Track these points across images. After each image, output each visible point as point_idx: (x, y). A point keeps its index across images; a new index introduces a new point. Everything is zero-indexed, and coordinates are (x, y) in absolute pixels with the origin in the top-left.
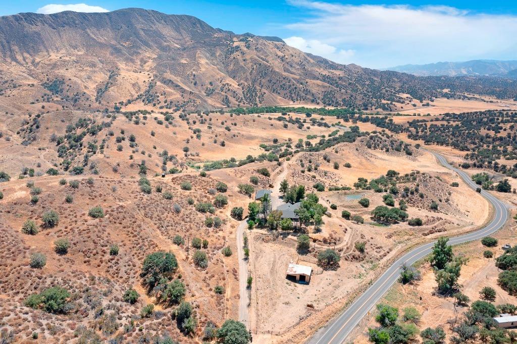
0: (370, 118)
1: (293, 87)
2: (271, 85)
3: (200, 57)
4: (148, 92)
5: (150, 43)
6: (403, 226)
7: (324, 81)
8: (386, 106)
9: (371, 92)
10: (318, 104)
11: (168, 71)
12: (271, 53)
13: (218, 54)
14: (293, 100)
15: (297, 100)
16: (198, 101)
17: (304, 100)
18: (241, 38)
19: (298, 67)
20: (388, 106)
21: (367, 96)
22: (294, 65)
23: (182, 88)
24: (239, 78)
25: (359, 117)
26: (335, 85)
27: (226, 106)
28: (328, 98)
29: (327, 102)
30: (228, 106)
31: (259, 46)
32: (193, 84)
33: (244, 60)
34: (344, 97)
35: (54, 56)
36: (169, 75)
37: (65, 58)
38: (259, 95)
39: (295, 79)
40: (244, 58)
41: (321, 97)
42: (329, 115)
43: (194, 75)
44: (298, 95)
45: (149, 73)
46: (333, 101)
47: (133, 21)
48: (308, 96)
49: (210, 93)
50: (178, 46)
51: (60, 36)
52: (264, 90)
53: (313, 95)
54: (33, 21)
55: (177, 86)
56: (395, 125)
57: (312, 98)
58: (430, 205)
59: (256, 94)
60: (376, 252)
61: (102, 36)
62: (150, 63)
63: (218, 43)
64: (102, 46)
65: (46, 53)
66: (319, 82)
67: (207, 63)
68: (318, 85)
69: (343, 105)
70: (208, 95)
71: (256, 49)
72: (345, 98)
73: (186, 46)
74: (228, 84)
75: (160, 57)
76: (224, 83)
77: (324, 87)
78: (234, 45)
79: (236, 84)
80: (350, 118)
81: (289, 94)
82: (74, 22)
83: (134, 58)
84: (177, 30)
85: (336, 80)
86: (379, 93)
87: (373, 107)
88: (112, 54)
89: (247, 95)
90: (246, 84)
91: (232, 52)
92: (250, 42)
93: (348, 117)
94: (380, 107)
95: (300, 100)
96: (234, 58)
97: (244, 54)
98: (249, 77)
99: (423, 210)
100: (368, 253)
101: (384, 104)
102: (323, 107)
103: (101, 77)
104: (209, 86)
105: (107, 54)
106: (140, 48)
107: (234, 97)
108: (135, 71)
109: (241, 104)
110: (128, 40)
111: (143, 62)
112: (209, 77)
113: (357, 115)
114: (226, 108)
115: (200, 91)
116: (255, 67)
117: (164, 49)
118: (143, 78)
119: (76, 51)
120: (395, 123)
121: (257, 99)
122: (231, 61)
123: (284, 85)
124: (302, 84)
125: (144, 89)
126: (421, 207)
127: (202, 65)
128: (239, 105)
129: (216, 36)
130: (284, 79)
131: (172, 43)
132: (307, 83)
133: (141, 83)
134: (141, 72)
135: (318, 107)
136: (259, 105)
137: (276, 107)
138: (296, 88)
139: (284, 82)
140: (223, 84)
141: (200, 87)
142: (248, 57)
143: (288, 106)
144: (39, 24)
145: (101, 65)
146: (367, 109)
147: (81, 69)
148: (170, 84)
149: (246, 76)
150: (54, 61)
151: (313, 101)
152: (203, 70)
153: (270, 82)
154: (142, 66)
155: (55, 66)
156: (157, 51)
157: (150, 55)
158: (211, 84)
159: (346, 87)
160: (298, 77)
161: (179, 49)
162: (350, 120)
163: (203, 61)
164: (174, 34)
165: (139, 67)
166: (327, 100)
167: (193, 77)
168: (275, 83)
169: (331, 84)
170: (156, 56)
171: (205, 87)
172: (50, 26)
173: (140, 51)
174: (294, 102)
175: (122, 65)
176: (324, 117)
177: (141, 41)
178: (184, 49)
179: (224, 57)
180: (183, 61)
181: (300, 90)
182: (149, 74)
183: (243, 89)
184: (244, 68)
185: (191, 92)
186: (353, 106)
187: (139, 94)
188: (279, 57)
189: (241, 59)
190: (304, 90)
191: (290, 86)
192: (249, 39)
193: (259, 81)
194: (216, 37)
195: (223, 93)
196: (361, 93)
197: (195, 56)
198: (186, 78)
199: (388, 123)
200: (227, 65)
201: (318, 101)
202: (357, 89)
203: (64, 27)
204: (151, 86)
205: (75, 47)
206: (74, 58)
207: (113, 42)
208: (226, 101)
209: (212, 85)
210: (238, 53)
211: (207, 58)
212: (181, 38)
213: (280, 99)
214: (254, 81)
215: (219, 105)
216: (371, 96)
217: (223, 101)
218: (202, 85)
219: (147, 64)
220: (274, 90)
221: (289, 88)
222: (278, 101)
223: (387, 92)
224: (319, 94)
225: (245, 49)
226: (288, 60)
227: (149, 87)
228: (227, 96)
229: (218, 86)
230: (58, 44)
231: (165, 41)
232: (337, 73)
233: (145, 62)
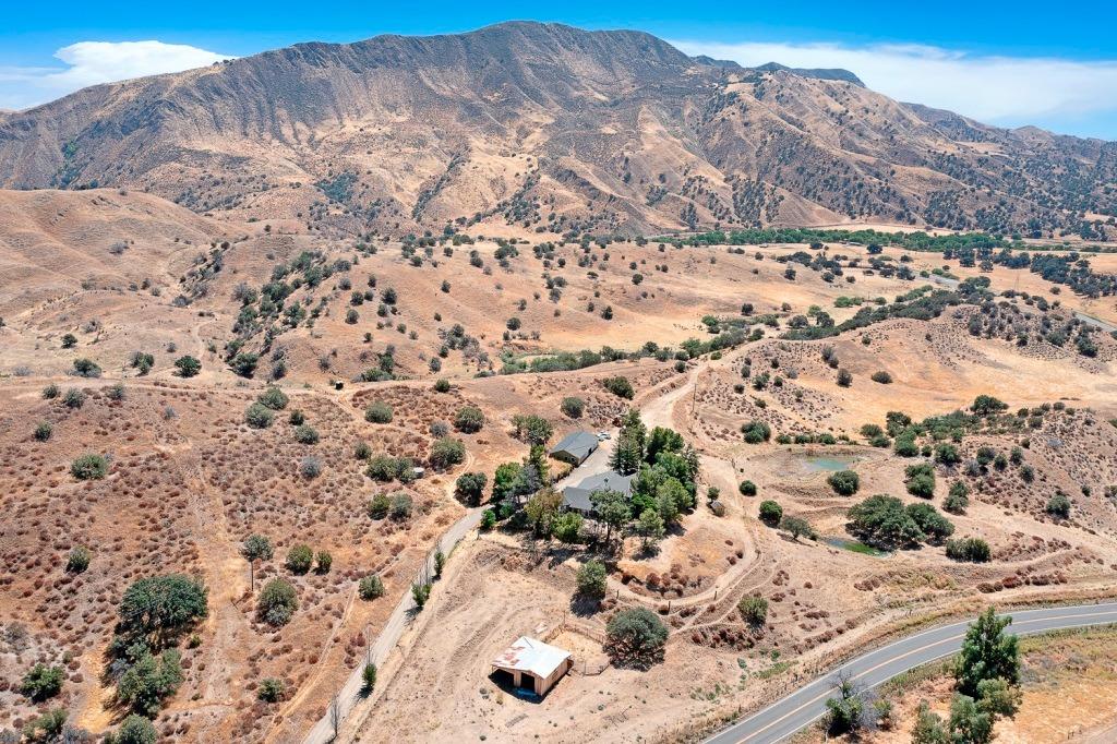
0: (1031, 257)
1: (854, 183)
2: (801, 179)
3: (646, 120)
4: (520, 197)
5: (542, 92)
6: (931, 556)
7: (940, 168)
8: (1093, 227)
9: (1062, 193)
10: (913, 222)
11: (572, 151)
12: (813, 106)
13: (687, 112)
14: (850, 214)
15: (862, 214)
16: (623, 216)
17: (877, 213)
18: (748, 74)
19: (880, 137)
20: (1097, 228)
21: (1049, 204)
22: (866, 133)
23: (594, 188)
24: (730, 163)
25: (1003, 254)
26: (968, 177)
27: (688, 228)
28: (940, 209)
29: (936, 219)
30: (693, 228)
31: (786, 91)
32: (622, 178)
33: (746, 124)
34: (983, 205)
35: (351, 127)
36: (571, 161)
37: (367, 130)
38: (767, 202)
39: (862, 164)
40: (746, 120)
41: (923, 206)
42: (929, 250)
43: (627, 160)
44: (865, 202)
45: (530, 156)
46: (951, 217)
47: (513, 48)
48: (889, 205)
49: (655, 198)
50: (603, 98)
51: (366, 86)
52: (781, 191)
53: (902, 201)
54: (319, 58)
55: (585, 183)
56: (1094, 276)
57: (899, 209)
58: (1047, 502)
59: (762, 200)
60: (803, 627)
61: (447, 82)
62: (537, 136)
63: (693, 88)
64: (444, 102)
65: (337, 122)
66: (925, 171)
67: (660, 134)
68: (920, 179)
69: (976, 225)
70: (650, 204)
71: (777, 98)
72: (984, 210)
73: (618, 98)
74: (700, 178)
75: (559, 123)
76: (693, 176)
77: (935, 182)
78: (726, 92)
79: (719, 178)
80: (979, 258)
81: (842, 200)
82: (395, 57)
83: (507, 125)
84: (606, 63)
85: (969, 166)
86: (1082, 197)
87: (1058, 231)
88: (461, 119)
89: (742, 202)
90: (743, 176)
91: (719, 107)
92: (766, 84)
93: (972, 255)
94: (1076, 232)
95: (869, 214)
96: (723, 120)
97: (746, 110)
98: (753, 162)
99: (1018, 515)
100: (772, 628)
101: (1087, 224)
102: (922, 231)
103: (433, 167)
104: (658, 184)
105: (452, 120)
106: (520, 104)
107: (711, 208)
108: (504, 154)
109: (724, 223)
110: (498, 87)
111: (524, 133)
112: (660, 163)
113: (997, 251)
114: (686, 231)
115: (634, 195)
116: (769, 139)
117: (570, 104)
118: (516, 167)
119: (394, 114)
120: (1095, 272)
121: (763, 212)
122: (716, 126)
123: (833, 178)
124: (877, 175)
125: (513, 189)
126: (1016, 506)
127: (646, 136)
128: (717, 225)
129: (690, 72)
130: (835, 164)
131: (591, 90)
132: (893, 172)
133: (509, 178)
134: (513, 155)
135: (909, 230)
136: (766, 226)
137: (802, 230)
138: (861, 186)
139: (832, 173)
140: (690, 179)
141: (636, 186)
142: (754, 116)
143: (833, 229)
144: (330, 63)
145: (435, 143)
146: (1038, 236)
147: (397, 151)
148: (570, 180)
149: (747, 160)
150: (347, 137)
151: (900, 217)
152: (648, 147)
153: (801, 173)
154: (519, 141)
155: (348, 146)
156: (556, 110)
157: (538, 118)
158: (662, 178)
159: (994, 182)
160: (871, 160)
161: (604, 104)
162: (978, 263)
163: (651, 129)
164: (598, 72)
165: (513, 144)
166: (937, 213)
167: (622, 163)
168: (813, 175)
169: (957, 176)
170: (550, 121)
171: (647, 186)
172: (350, 66)
173: (519, 111)
174: (854, 218)
175: (477, 142)
176: (912, 254)
177: (524, 89)
178: (616, 103)
179: (701, 117)
180: (608, 130)
181: (871, 191)
182: (529, 160)
183: (734, 190)
184: (743, 141)
185: (611, 196)
186: (1003, 227)
187: (501, 201)
188: (833, 114)
189: (739, 121)
190: (882, 189)
191: (847, 181)
192: (766, 76)
193: (775, 171)
194: (691, 76)
195: (684, 199)
196: (1032, 197)
197: (636, 117)
198: (606, 168)
199: (1075, 271)
200: (705, 137)
201: (914, 216)
202: (1025, 186)
203: (375, 67)
204: (529, 185)
205: (393, 108)
206: (387, 129)
207: (468, 94)
208: (690, 217)
209: (664, 181)
210: (732, 108)
211: (662, 122)
212: (611, 79)
213: (819, 212)
214: (764, 171)
215: (671, 225)
216: (1060, 204)
217: (683, 216)
218: (642, 182)
219: (530, 138)
220: (808, 192)
221: (845, 185)
222: (814, 215)
223: (1108, 193)
224: (919, 199)
225: (751, 99)
226: (853, 122)
227: (525, 187)
228: (692, 205)
229: (678, 183)
230: (361, 102)
231: (576, 89)
232: (982, 148)
233: (527, 135)
